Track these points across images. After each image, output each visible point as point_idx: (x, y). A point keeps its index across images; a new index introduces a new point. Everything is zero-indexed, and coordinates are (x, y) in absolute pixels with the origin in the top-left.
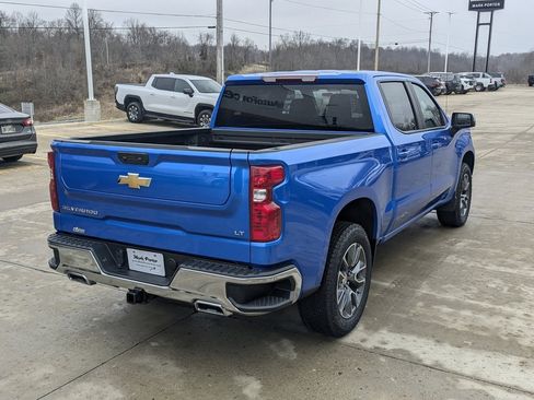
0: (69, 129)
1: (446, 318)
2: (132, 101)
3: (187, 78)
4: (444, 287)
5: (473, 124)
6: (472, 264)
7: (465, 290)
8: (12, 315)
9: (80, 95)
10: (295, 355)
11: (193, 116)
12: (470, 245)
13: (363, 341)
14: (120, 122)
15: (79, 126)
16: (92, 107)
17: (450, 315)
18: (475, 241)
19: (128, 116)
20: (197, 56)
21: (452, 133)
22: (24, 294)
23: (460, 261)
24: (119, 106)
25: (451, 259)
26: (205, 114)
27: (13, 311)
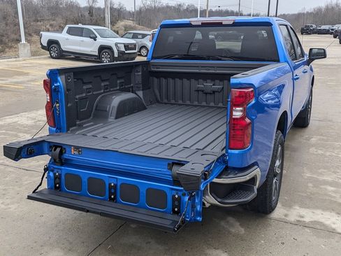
0: (10, 63)
1: (333, 195)
2: (52, 44)
3: (92, 28)
4: (320, 171)
5: (325, 57)
6: (328, 154)
7: (335, 172)
8: (13, 207)
9: (7, 40)
10: (243, 229)
11: (97, 54)
12: (320, 140)
13: (286, 215)
14: (45, 58)
15: (16, 61)
16: (24, 48)
17: (334, 192)
18: (322, 137)
19: (50, 54)
20: (86, 14)
21: (308, 63)
22: (17, 188)
23: (320, 152)
24: (43, 47)
25: (312, 150)
26: (106, 52)
27: (13, 203)
